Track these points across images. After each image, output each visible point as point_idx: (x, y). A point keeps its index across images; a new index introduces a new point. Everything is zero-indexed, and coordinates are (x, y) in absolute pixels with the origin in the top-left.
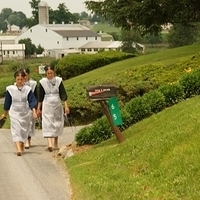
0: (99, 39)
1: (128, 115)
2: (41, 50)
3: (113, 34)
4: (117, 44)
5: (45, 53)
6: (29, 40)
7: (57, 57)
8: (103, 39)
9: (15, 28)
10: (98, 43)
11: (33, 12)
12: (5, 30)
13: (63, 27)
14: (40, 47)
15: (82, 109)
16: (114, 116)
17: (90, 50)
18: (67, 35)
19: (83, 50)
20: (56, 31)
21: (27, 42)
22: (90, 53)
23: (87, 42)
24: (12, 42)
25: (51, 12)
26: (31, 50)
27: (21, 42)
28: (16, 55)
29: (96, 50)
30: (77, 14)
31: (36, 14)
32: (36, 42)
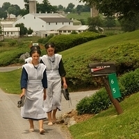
0: (72, 24)
1: (123, 88)
2: (31, 32)
3: (81, 20)
4: (85, 27)
5: (34, 34)
6: (22, 24)
7: (42, 36)
8: (74, 24)
9: (12, 16)
10: (71, 27)
11: (26, 5)
12: (5, 17)
13: (46, 15)
14: (30, 29)
15: (74, 79)
16: (114, 89)
17: (65, 31)
18: (49, 21)
19: (60, 31)
20: (41, 18)
21: (21, 26)
22: (65, 33)
23: (63, 26)
24: (11, 26)
25: (38, 5)
26: (24, 31)
27: (17, 26)
28: (13, 35)
29: (69, 31)
30: (56, 7)
31: (27, 6)
32: (27, 26)
